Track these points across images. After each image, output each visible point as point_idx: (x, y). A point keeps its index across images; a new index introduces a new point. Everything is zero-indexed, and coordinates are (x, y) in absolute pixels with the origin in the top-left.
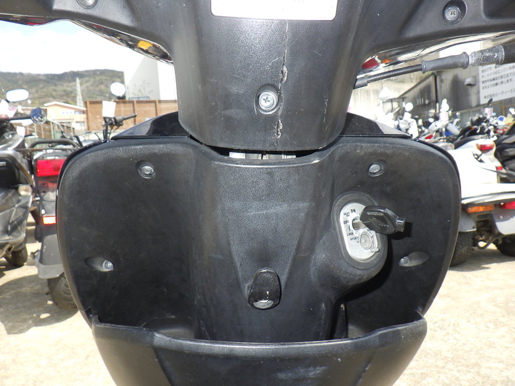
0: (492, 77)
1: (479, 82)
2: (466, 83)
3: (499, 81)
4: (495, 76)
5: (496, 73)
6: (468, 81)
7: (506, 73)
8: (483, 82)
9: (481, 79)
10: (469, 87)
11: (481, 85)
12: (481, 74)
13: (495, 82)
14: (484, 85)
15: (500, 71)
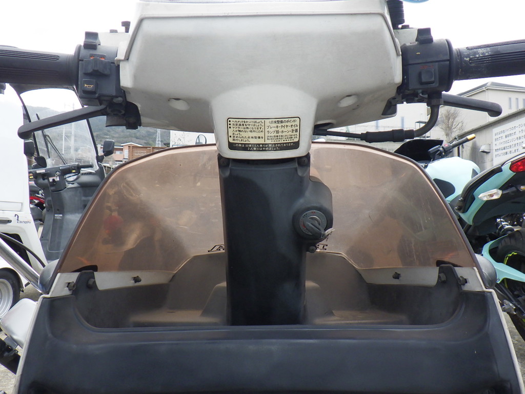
0: (503, 146)
1: (493, 150)
2: (480, 151)
3: (508, 150)
4: (505, 145)
5: (505, 142)
6: (483, 148)
7: (514, 143)
8: (496, 150)
9: (495, 148)
10: (485, 153)
11: (495, 153)
12: (494, 143)
13: (504, 151)
14: (497, 153)
15: (509, 141)
